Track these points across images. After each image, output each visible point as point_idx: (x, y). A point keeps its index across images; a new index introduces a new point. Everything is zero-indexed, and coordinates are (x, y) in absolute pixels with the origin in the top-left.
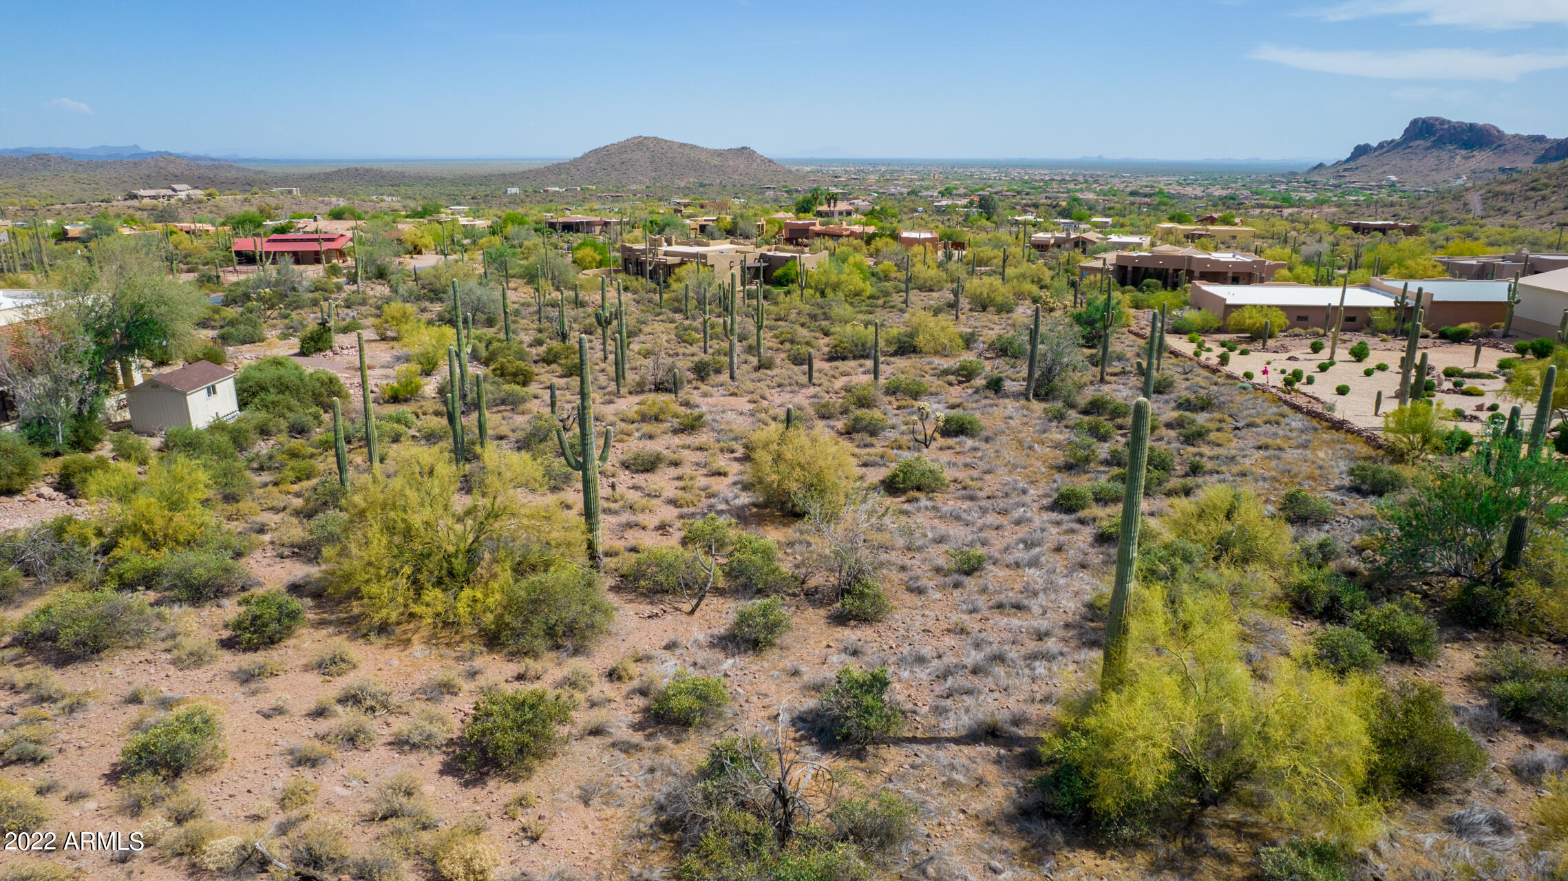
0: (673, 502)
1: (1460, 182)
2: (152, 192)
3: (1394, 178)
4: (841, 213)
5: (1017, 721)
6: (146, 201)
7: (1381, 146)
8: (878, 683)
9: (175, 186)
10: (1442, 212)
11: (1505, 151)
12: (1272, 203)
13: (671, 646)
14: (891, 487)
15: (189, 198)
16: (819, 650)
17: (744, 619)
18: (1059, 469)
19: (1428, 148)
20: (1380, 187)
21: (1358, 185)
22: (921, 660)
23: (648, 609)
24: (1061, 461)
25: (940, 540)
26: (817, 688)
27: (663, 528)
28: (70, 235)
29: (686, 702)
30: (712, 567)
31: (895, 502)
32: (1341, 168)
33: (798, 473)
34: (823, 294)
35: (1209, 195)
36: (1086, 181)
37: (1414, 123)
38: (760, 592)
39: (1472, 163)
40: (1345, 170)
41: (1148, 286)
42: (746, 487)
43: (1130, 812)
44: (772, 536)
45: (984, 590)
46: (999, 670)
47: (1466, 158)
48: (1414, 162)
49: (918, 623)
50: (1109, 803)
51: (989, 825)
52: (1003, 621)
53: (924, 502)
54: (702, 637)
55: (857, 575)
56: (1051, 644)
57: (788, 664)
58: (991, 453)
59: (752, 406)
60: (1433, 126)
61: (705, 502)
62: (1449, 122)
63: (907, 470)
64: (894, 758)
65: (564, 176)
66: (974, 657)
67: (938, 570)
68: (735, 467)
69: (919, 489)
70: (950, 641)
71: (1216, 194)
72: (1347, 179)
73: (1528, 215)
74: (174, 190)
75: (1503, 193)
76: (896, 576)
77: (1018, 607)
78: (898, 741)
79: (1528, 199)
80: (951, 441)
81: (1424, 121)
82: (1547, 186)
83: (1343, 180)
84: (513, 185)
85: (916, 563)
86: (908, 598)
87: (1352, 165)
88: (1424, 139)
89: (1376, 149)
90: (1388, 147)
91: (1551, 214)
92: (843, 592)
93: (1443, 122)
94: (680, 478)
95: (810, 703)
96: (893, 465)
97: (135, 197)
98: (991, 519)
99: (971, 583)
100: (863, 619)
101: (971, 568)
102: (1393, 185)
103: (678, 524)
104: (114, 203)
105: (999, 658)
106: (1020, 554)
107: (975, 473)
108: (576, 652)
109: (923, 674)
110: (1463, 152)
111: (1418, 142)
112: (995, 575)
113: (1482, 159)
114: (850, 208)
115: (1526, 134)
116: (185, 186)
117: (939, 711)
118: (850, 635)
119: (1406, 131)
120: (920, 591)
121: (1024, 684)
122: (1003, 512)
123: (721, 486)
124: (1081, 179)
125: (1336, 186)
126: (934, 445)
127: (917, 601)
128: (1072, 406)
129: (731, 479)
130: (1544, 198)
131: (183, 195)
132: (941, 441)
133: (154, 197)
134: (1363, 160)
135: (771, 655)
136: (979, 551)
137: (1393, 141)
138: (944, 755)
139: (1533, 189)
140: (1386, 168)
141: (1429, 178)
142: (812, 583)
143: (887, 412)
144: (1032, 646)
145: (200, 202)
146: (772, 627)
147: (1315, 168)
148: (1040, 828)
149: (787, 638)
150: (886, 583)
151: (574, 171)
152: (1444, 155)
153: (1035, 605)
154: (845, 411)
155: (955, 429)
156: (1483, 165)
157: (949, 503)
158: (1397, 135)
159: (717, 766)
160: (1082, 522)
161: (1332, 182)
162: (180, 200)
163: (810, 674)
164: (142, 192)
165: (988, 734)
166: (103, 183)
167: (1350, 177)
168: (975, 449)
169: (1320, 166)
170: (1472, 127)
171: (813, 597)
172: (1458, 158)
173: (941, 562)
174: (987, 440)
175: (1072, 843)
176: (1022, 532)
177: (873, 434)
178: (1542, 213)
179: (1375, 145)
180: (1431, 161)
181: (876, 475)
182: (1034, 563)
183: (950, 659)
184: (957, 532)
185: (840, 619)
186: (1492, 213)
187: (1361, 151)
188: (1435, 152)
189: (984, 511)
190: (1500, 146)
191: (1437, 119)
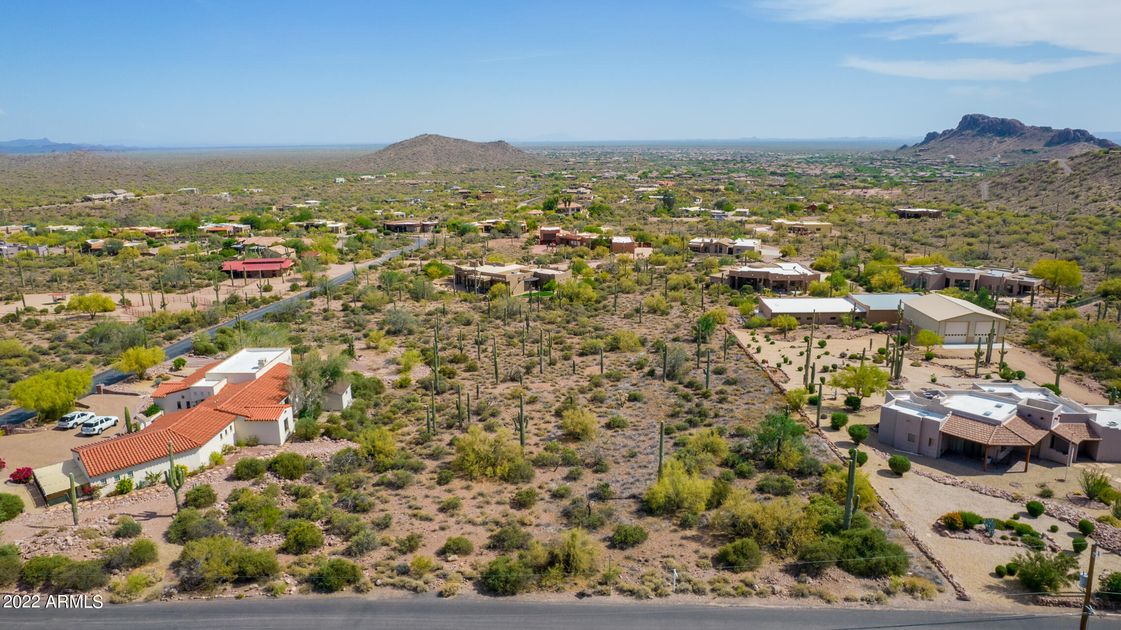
0: (537, 435)
1: (996, 159)
2: (101, 196)
3: (952, 157)
4: (573, 209)
5: (640, 494)
6: (97, 202)
7: (944, 133)
8: (607, 486)
9: (115, 191)
10: (963, 197)
11: (1025, 138)
12: (862, 185)
13: (552, 480)
14: (609, 426)
15: (126, 199)
16: (591, 480)
17: (571, 472)
18: (669, 416)
19: (974, 136)
20: (944, 163)
21: (929, 162)
22: (618, 481)
23: (542, 471)
24: (670, 413)
25: (625, 446)
26: (592, 489)
27: (536, 444)
28: (93, 247)
29: (563, 491)
30: (557, 456)
31: (610, 433)
32: (917, 149)
33: (579, 426)
34: (571, 300)
35: (824, 173)
36: (742, 161)
37: (965, 118)
38: (572, 465)
39: (1004, 147)
40: (920, 151)
41: (745, 289)
42: (560, 427)
43: (659, 508)
44: (572, 446)
45: (636, 462)
46: (637, 483)
47: (1001, 142)
48: (965, 145)
49: (617, 472)
50: (654, 506)
51: (631, 513)
52: (640, 471)
53: (620, 432)
54: (560, 477)
55: (600, 460)
56: (653, 477)
57: (584, 483)
58: (645, 410)
59: (553, 388)
60: (977, 120)
61: (547, 434)
62: (988, 118)
63: (614, 421)
64: (611, 502)
65: (372, 164)
66: (631, 480)
67: (624, 456)
68: (553, 419)
69: (618, 427)
70: (625, 476)
71: (830, 171)
72: (921, 158)
73: (1014, 200)
74: (115, 194)
75: (1002, 184)
76: (611, 458)
77: (645, 467)
78: (612, 499)
79: (1015, 188)
80: (631, 404)
81: (972, 117)
82: (1027, 179)
83: (919, 158)
84: (340, 176)
85: (617, 454)
86: (614, 465)
87: (925, 147)
88: (972, 129)
89: (941, 136)
90: (949, 134)
91: (1027, 199)
92: (596, 464)
93: (984, 117)
94: (536, 425)
95: (591, 492)
96: (610, 417)
97: (89, 199)
98: (642, 438)
99: (633, 460)
100: (602, 471)
101: (633, 456)
102: (951, 162)
103: (541, 443)
104: (75, 204)
105: (638, 480)
106: (649, 451)
107: (639, 419)
108: (528, 482)
109: (618, 485)
110: (998, 138)
111: (968, 132)
112: (640, 457)
113: (1010, 143)
114: (579, 205)
115: (1039, 126)
116: (123, 191)
117: (622, 493)
118: (599, 476)
119: (960, 123)
120: (618, 463)
121: (644, 486)
122: (647, 435)
123: (550, 427)
124: (739, 159)
125: (914, 163)
126: (625, 406)
127: (617, 466)
128: (680, 383)
129: (553, 424)
130: (1025, 188)
131: (121, 197)
132: (628, 404)
133: (102, 199)
134: (932, 143)
135: (579, 482)
136: (636, 450)
137: (952, 130)
138: (622, 501)
139: (1019, 181)
140: (947, 149)
141: (976, 157)
142: (587, 461)
143: (606, 389)
144: (647, 477)
145: (134, 201)
146: (579, 474)
147: (901, 148)
148: (641, 513)
149: (582, 477)
150: (609, 461)
151: (379, 161)
152: (986, 141)
153: (650, 466)
154: (591, 390)
155: (633, 398)
156: (1012, 148)
157: (628, 432)
158: (955, 126)
159: (574, 502)
160: (671, 438)
161: (912, 159)
162: (120, 200)
163: (589, 486)
164: (94, 196)
165: (633, 497)
166: (39, 177)
167: (924, 156)
168: (640, 408)
169: (905, 147)
170: (1003, 121)
171: (588, 466)
172: (995, 142)
173: (625, 454)
174: (645, 403)
175: (648, 515)
176: (651, 443)
177: (602, 402)
178: (1021, 199)
179: (940, 132)
180: (977, 144)
181: (604, 421)
182: (652, 453)
183: (625, 481)
184: (631, 443)
185: (596, 472)
186: (994, 198)
187: (931, 136)
188: (980, 139)
189: (640, 435)
190: (1022, 134)
191: (980, 116)
